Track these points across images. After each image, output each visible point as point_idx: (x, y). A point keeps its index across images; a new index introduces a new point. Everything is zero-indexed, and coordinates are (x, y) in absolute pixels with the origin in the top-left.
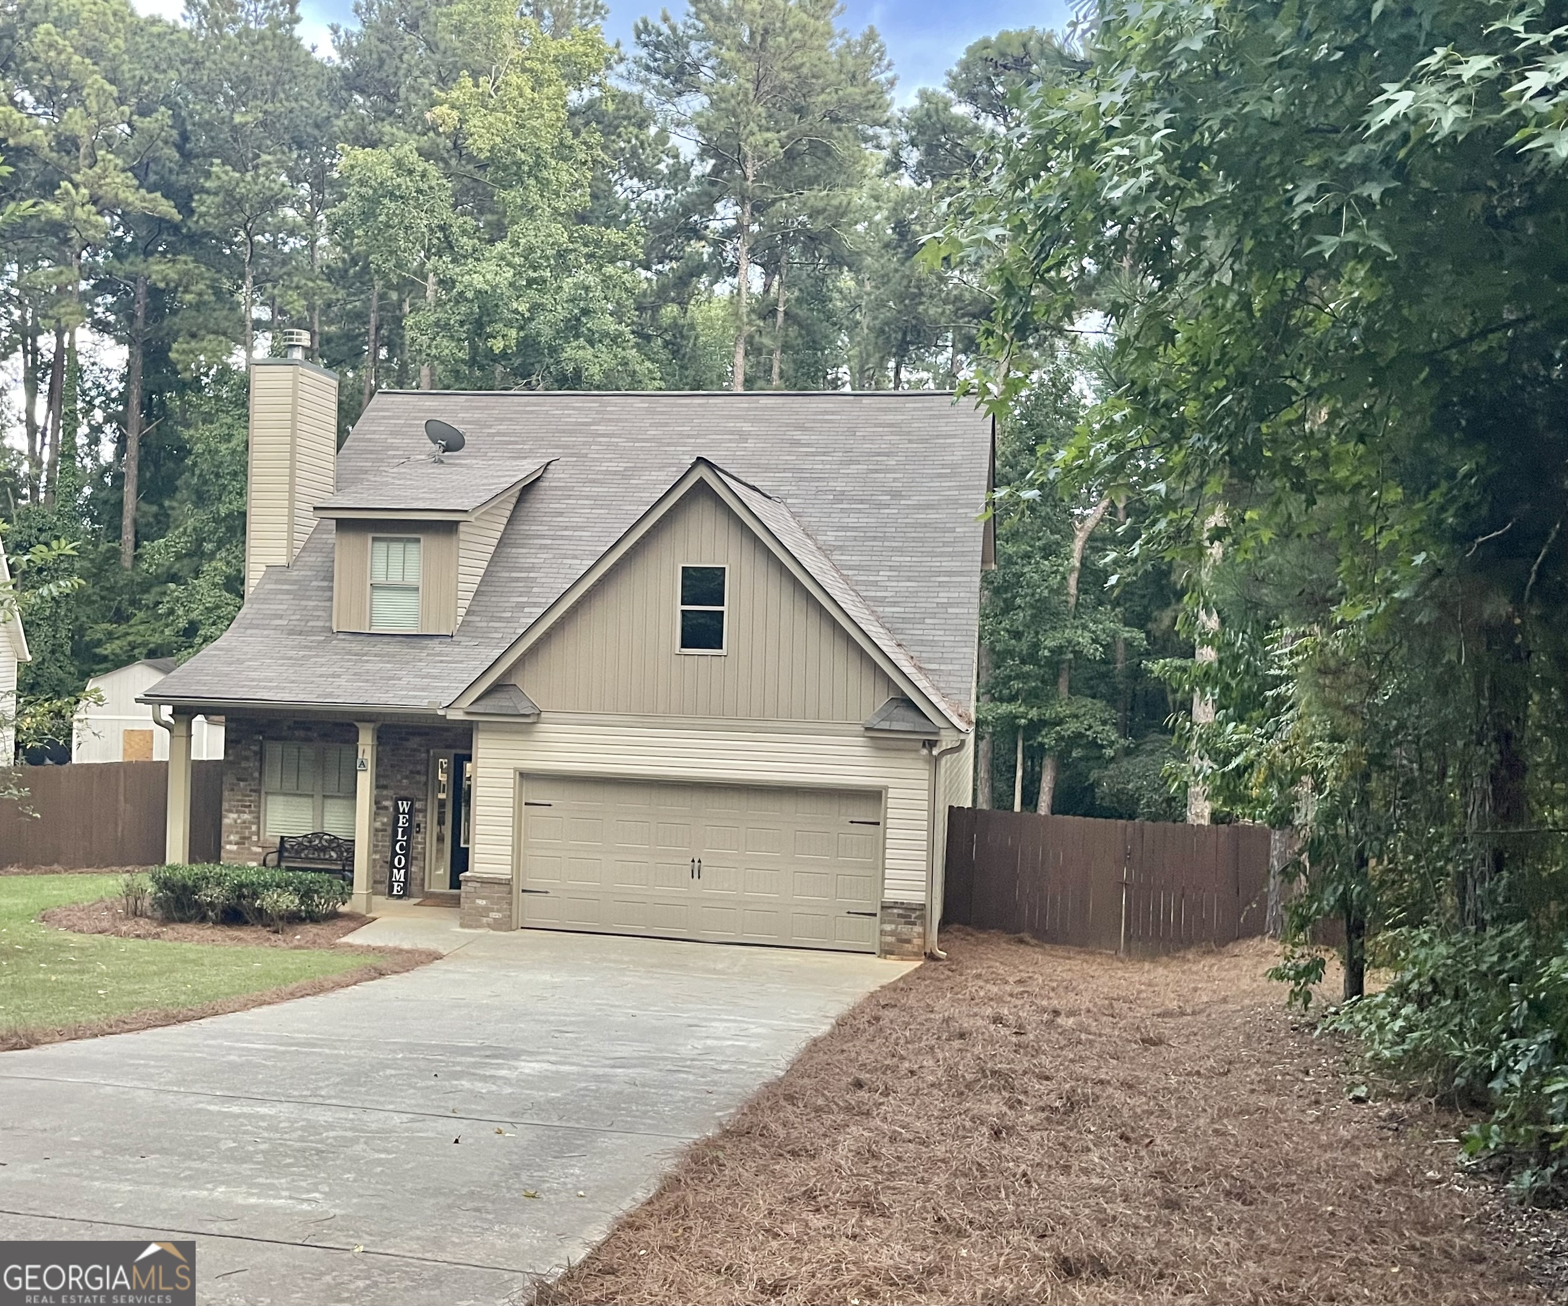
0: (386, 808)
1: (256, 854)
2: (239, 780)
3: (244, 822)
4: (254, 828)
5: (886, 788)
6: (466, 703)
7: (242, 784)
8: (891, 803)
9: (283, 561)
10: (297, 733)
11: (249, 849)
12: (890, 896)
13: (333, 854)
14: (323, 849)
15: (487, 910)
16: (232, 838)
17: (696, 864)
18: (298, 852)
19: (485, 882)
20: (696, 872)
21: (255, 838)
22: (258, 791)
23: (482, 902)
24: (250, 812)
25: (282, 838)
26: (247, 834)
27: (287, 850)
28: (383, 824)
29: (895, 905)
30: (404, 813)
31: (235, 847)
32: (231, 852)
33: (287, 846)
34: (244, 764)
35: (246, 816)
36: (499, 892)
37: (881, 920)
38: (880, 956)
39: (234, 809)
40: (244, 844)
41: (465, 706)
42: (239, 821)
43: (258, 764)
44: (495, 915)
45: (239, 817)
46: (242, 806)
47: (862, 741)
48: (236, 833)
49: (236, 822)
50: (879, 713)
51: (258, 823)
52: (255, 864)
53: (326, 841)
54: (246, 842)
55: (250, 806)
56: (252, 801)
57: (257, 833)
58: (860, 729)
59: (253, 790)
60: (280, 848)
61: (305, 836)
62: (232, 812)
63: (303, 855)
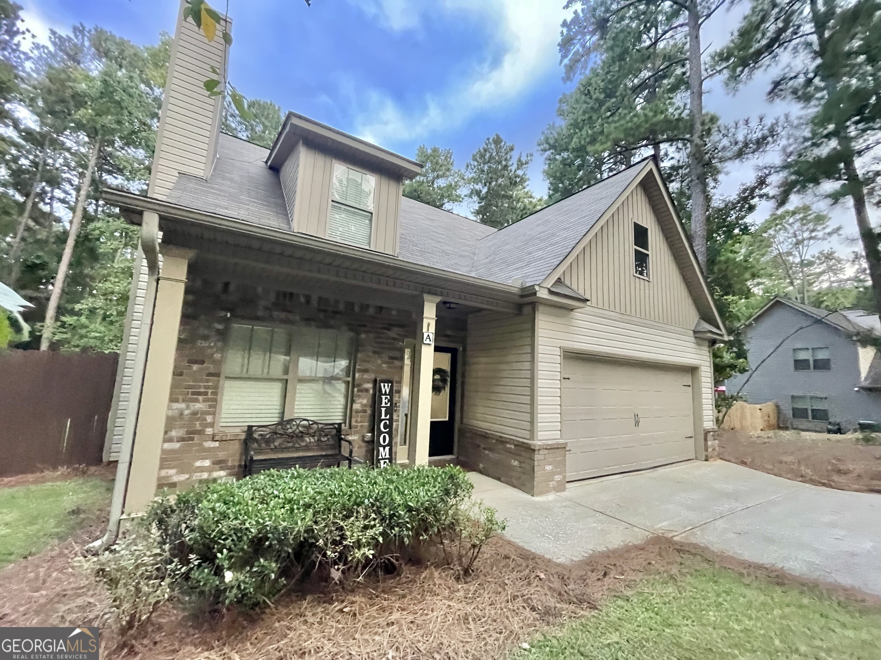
1: (210, 449)
2: (192, 362)
3: (195, 413)
4: (209, 419)
5: (701, 366)
7: (195, 367)
8: (702, 374)
9: (201, 173)
10: (275, 314)
11: (201, 445)
13: (312, 439)
14: (301, 436)
15: (553, 473)
16: (175, 433)
17: (636, 416)
18: (268, 442)
19: (551, 448)
20: (637, 423)
21: (209, 431)
22: (217, 375)
23: (549, 468)
24: (204, 401)
25: (250, 427)
26: (198, 427)
27: (254, 440)
28: (363, 405)
30: (385, 394)
31: (177, 445)
33: (256, 435)
34: (202, 344)
35: (198, 406)
36: (558, 456)
37: (706, 440)
38: (706, 460)
39: (181, 398)
40: (192, 439)
41: (549, 287)
42: (187, 412)
43: (219, 344)
44: (558, 478)
45: (188, 407)
46: (193, 393)
47: (693, 339)
48: (181, 427)
49: (181, 414)
50: (698, 324)
51: (214, 414)
52: (207, 463)
53: (304, 426)
54: (196, 437)
55: (206, 394)
56: (206, 387)
57: (212, 425)
58: (692, 333)
59: (210, 374)
60: (246, 440)
61: (279, 424)
62: (176, 401)
63: (276, 444)
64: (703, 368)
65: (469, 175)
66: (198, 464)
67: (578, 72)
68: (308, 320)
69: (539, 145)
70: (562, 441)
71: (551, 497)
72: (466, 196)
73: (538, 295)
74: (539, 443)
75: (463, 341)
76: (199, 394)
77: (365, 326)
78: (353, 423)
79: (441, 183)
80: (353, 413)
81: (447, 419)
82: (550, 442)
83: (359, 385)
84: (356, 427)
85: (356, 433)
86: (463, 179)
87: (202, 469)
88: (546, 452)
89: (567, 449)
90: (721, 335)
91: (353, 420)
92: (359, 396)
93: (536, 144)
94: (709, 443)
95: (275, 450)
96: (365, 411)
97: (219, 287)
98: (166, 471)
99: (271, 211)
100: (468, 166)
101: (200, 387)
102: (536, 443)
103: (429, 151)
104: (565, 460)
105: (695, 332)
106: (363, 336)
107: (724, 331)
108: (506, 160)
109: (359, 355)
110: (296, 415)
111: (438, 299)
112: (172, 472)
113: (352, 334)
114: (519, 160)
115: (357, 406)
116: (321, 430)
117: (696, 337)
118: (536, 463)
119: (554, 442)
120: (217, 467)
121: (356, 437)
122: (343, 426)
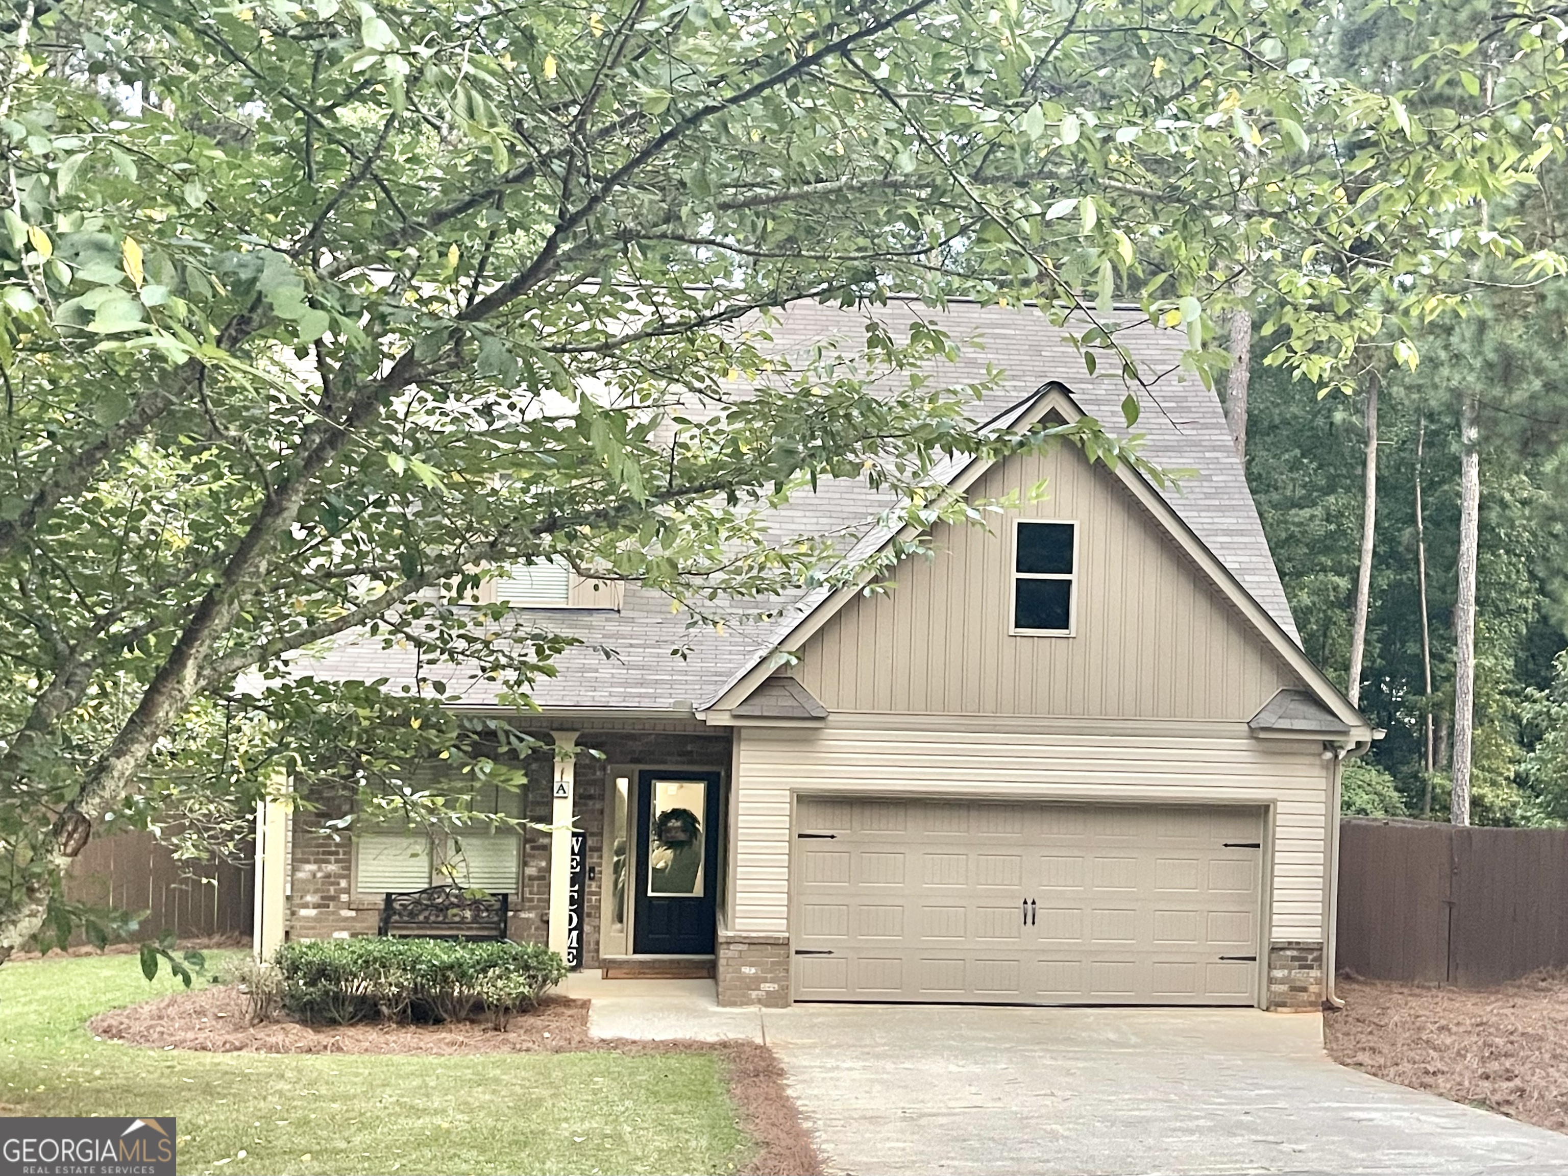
0: (544, 848)
1: (346, 919)
3: (328, 876)
4: (343, 883)
5: (1275, 801)
6: (731, 705)
8: (1280, 819)
11: (336, 912)
12: (1280, 934)
13: (467, 914)
14: (452, 909)
15: (757, 981)
16: (309, 898)
17: (1030, 906)
18: (412, 914)
19: (753, 943)
20: (1030, 916)
21: (344, 898)
22: (348, 831)
23: (749, 970)
24: (337, 861)
25: (389, 895)
26: (332, 892)
27: (395, 912)
28: (540, 869)
29: (1290, 945)
31: (312, 912)
32: (308, 919)
33: (396, 905)
35: (332, 868)
36: (771, 956)
38: (1271, 1009)
39: (312, 858)
40: (328, 906)
41: (733, 708)
42: (319, 875)
44: (769, 987)
45: (320, 869)
46: (324, 853)
47: (1247, 741)
48: (316, 891)
49: (314, 876)
50: (1267, 709)
51: (347, 877)
52: (346, 935)
53: (456, 896)
54: (332, 904)
55: (337, 853)
56: (336, 845)
57: (347, 891)
58: (1245, 729)
60: (385, 910)
61: (424, 892)
62: (308, 862)
63: (421, 918)
66: (337, 935)
71: (751, 1011)
75: (724, 759)
76: (331, 853)
78: (526, 895)
82: (755, 934)
83: (531, 840)
84: (531, 900)
85: (530, 909)
88: (745, 947)
91: (527, 890)
92: (533, 856)
95: (421, 925)
96: (541, 878)
101: (330, 845)
102: (723, 933)
104: (787, 965)
105: (1252, 728)
107: (1350, 721)
110: (447, 881)
115: (530, 870)
116: (480, 902)
117: (1257, 740)
118: (721, 961)
121: (532, 915)
122: (511, 899)
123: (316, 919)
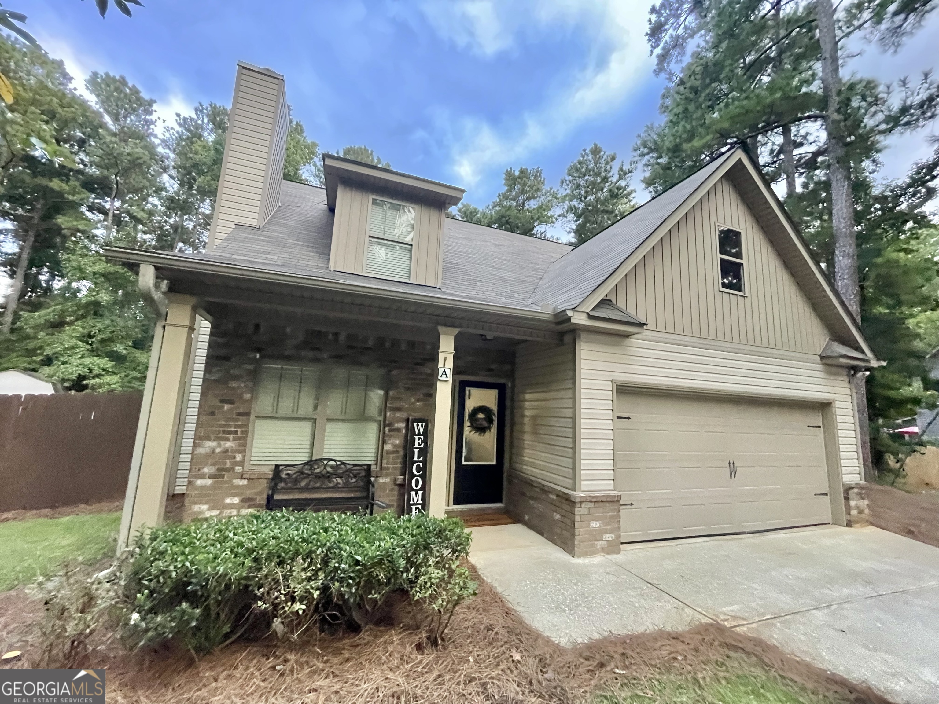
0: (399, 430)
1: (239, 487)
2: (223, 401)
3: (226, 451)
4: (239, 457)
5: (834, 401)
6: (588, 307)
7: (226, 407)
8: (838, 411)
9: (254, 223)
10: (303, 353)
11: (230, 482)
12: (847, 479)
13: (339, 480)
14: (328, 477)
15: (601, 532)
16: (206, 470)
17: (731, 465)
18: (296, 481)
19: (597, 501)
20: (733, 473)
21: (238, 469)
22: (247, 414)
23: (595, 524)
24: (235, 439)
25: (277, 466)
26: (228, 465)
27: (282, 480)
28: (395, 446)
29: (853, 486)
31: (209, 482)
32: (202, 488)
33: (283, 475)
34: (233, 384)
35: (230, 444)
36: (609, 511)
37: (847, 499)
38: (849, 524)
39: (213, 436)
40: (223, 476)
41: (588, 311)
42: (218, 450)
43: (250, 384)
44: (608, 537)
45: (219, 445)
46: (224, 432)
47: (819, 367)
48: (213, 464)
49: (213, 452)
50: (827, 346)
51: (243, 452)
52: (236, 500)
53: (332, 467)
54: (226, 474)
55: (236, 432)
56: (237, 426)
57: (242, 463)
58: (819, 358)
59: (239, 414)
60: (273, 479)
61: (307, 463)
62: (209, 439)
63: (303, 484)
64: (837, 404)
65: (563, 192)
66: (228, 501)
67: (674, 61)
68: (338, 358)
69: (635, 150)
70: (616, 493)
71: (598, 559)
72: (559, 216)
73: (573, 321)
74: (582, 494)
75: (511, 375)
76: (230, 433)
77: (395, 362)
78: (384, 465)
79: (533, 204)
80: (385, 454)
81: (494, 463)
82: (597, 494)
83: (390, 425)
84: (388, 469)
85: (386, 475)
86: (556, 198)
87: (231, 506)
88: (592, 505)
89: (622, 502)
90: (867, 361)
91: (384, 461)
92: (390, 437)
93: (631, 149)
94: (852, 503)
95: (302, 490)
96: (396, 452)
97: (250, 329)
98: (199, 506)
99: (313, 252)
100: (562, 183)
101: (230, 426)
102: (578, 494)
103: (517, 173)
104: (619, 516)
105: (822, 357)
106: (395, 372)
107: (869, 354)
108: (605, 170)
109: (391, 393)
110: (325, 455)
111: (456, 331)
112: (204, 507)
113: (383, 371)
114: (621, 169)
115: (388, 447)
116: (350, 470)
117: (825, 364)
118: (577, 518)
119: (603, 493)
120: (247, 504)
121: (388, 480)
122: (373, 468)
123: (212, 487)
